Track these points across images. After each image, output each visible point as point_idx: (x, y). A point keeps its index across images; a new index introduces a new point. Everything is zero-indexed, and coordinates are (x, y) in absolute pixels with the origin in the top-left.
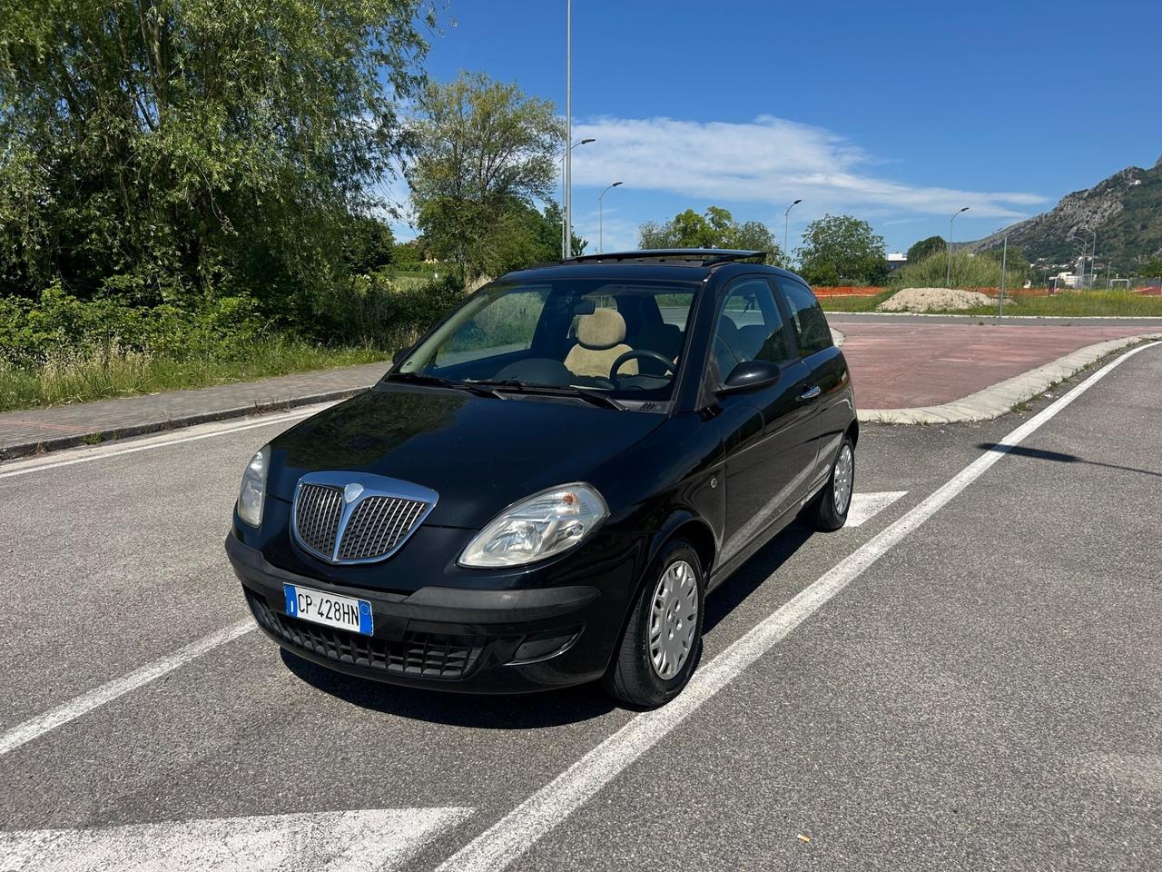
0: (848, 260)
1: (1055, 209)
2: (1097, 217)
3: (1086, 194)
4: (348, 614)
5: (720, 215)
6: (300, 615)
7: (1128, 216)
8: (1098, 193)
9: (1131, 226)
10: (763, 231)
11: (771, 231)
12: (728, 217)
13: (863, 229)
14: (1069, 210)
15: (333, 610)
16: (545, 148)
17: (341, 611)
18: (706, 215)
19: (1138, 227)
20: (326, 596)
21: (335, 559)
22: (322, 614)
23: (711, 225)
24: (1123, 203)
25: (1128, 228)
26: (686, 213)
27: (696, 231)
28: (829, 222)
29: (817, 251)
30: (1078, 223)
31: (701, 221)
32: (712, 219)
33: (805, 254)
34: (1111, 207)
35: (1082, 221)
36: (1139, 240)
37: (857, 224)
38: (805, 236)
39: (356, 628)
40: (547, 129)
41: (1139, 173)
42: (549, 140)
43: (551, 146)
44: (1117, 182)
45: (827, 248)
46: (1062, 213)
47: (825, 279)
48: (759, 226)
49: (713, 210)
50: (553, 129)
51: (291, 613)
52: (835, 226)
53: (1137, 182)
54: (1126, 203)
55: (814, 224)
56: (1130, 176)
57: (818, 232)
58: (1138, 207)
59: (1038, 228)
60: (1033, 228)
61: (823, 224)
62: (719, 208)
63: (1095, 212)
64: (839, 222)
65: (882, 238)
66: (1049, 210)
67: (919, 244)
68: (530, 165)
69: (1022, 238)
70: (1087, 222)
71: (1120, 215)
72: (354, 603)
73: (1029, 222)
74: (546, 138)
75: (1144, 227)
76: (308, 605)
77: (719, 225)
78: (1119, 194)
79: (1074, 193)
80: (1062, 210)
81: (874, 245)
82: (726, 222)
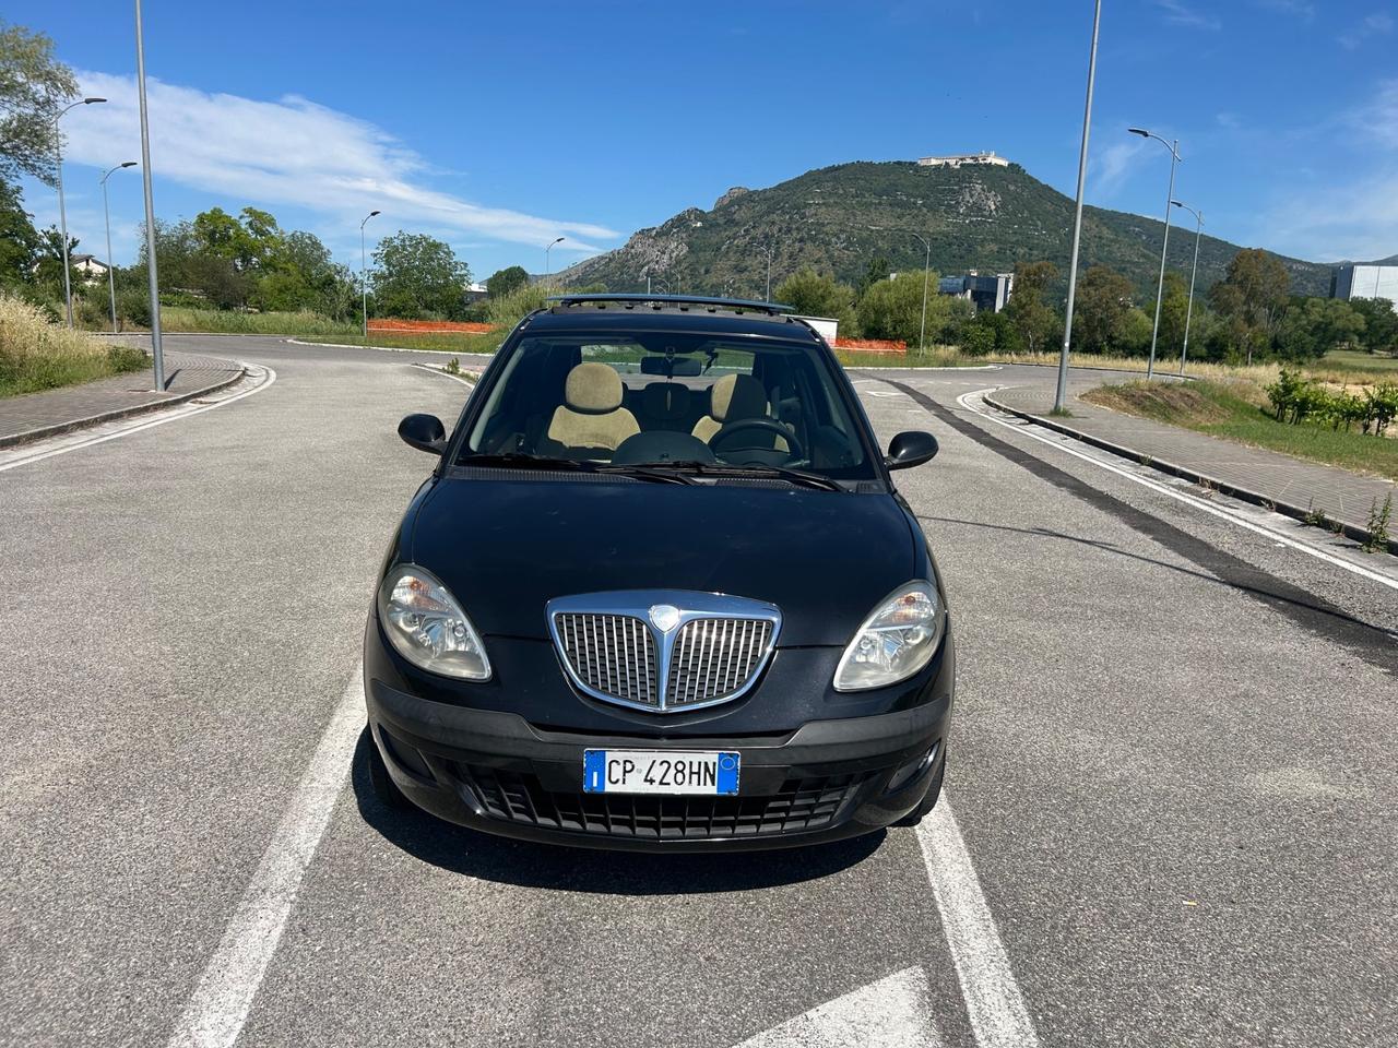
0: (431, 289)
1: (627, 246)
2: (666, 257)
3: (654, 233)
4: (699, 773)
5: (260, 220)
6: (609, 788)
7: (692, 259)
8: (664, 232)
9: (695, 269)
10: (316, 245)
11: (326, 245)
12: (272, 223)
13: (445, 252)
14: (639, 248)
15: (672, 771)
16: (38, 103)
17: (687, 772)
18: (241, 217)
19: (702, 271)
20: (659, 756)
21: (664, 708)
22: (652, 781)
23: (250, 231)
24: (688, 244)
25: (693, 272)
26: (213, 212)
27: (229, 238)
28: (403, 240)
29: (391, 274)
30: (648, 263)
31: (234, 224)
32: (250, 224)
33: (377, 277)
34: (677, 248)
35: (652, 261)
36: (704, 284)
37: (436, 246)
38: (375, 255)
39: (710, 789)
40: (41, 75)
41: (700, 215)
42: (44, 93)
43: (48, 101)
44: (680, 222)
45: (403, 272)
46: (633, 251)
47: (404, 309)
48: (310, 238)
49: (250, 212)
50: (49, 77)
51: (592, 788)
52: (410, 246)
53: (699, 224)
54: (690, 245)
55: (385, 242)
56: (693, 217)
57: (391, 252)
58: (701, 250)
59: (612, 265)
60: (607, 265)
61: (397, 242)
62: (259, 211)
63: (664, 253)
64: (417, 242)
65: (466, 265)
66: (621, 247)
67: (499, 274)
68: (15, 123)
69: (597, 275)
70: (657, 262)
71: (686, 257)
72: (712, 757)
73: (602, 258)
74: (40, 89)
75: (707, 272)
76: (625, 772)
77: (261, 233)
78: (684, 235)
79: (643, 230)
80: (633, 247)
81: (458, 272)
82: (270, 229)
